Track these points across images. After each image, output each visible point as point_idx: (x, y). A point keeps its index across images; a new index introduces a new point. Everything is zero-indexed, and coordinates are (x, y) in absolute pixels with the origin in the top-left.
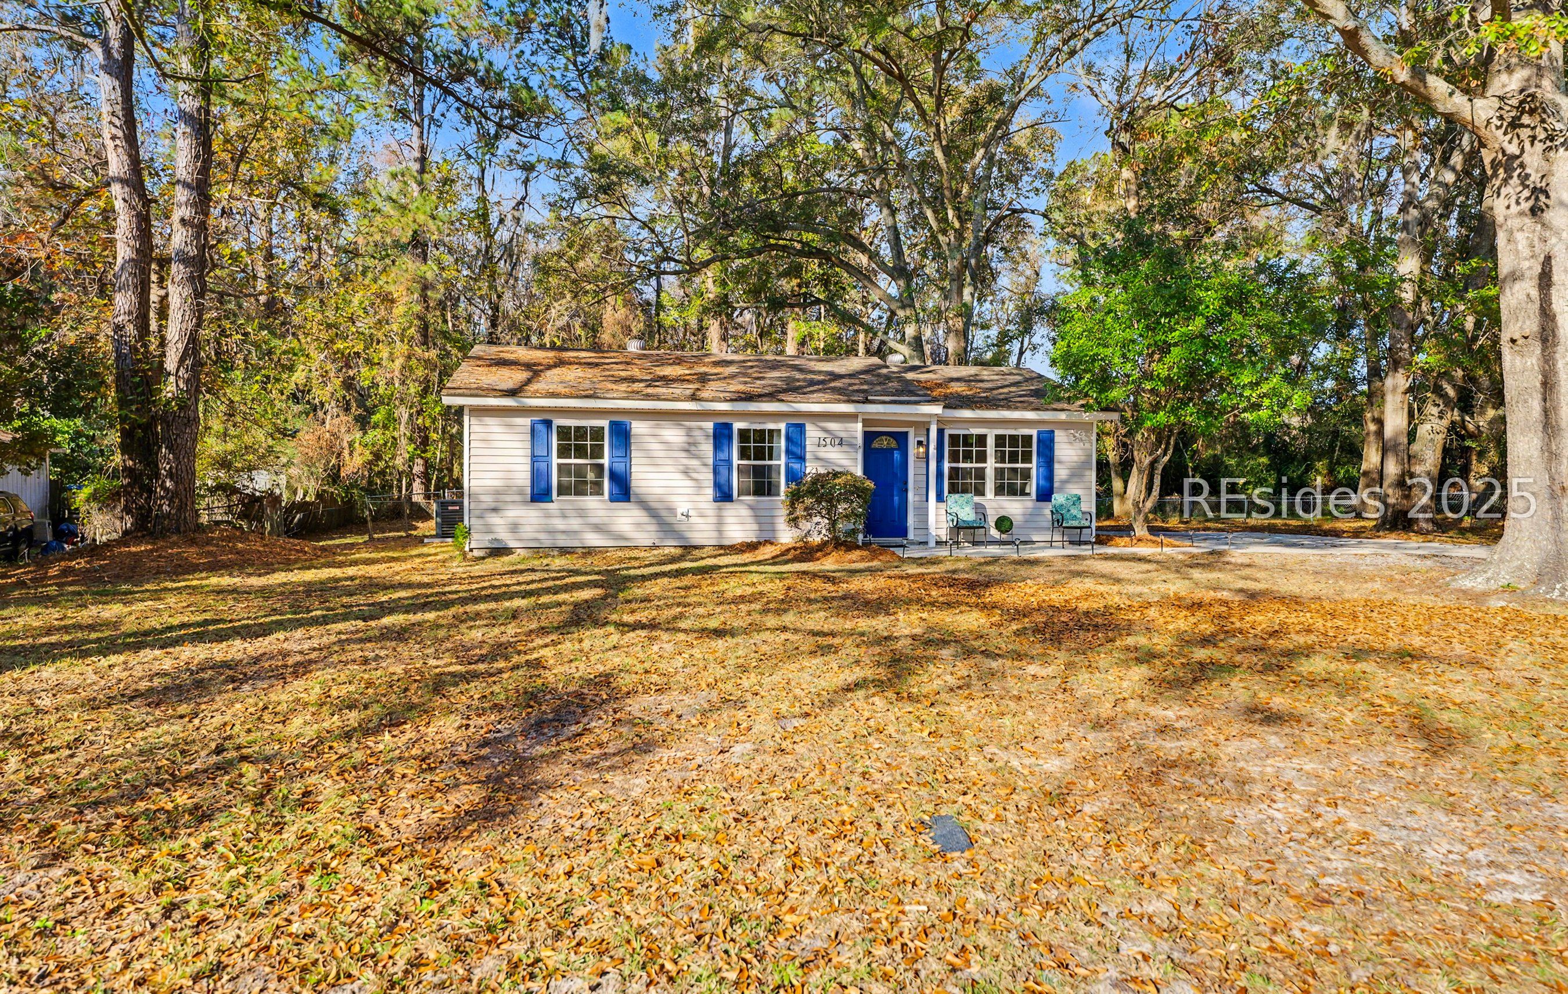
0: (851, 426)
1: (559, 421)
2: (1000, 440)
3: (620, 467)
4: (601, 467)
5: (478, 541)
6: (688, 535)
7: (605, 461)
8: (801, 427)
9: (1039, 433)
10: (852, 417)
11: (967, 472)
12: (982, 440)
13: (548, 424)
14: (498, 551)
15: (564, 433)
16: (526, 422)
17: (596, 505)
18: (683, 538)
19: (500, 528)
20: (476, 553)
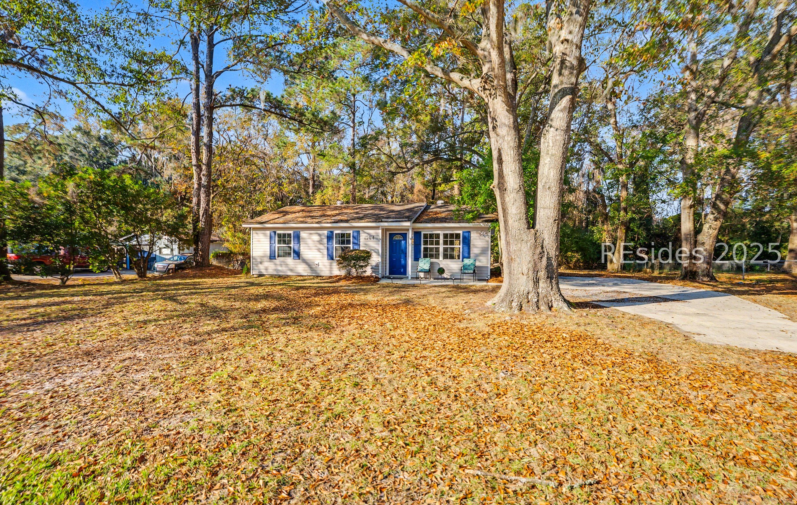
0: (377, 231)
1: (278, 232)
2: (446, 236)
3: (296, 248)
4: (290, 247)
5: (254, 272)
6: (319, 272)
7: (292, 245)
8: (358, 232)
9: (463, 232)
10: (377, 228)
11: (431, 249)
12: (438, 236)
13: (275, 232)
14: (261, 275)
15: (279, 236)
16: (268, 232)
17: (290, 260)
18: (316, 273)
19: (262, 268)
20: (255, 276)
